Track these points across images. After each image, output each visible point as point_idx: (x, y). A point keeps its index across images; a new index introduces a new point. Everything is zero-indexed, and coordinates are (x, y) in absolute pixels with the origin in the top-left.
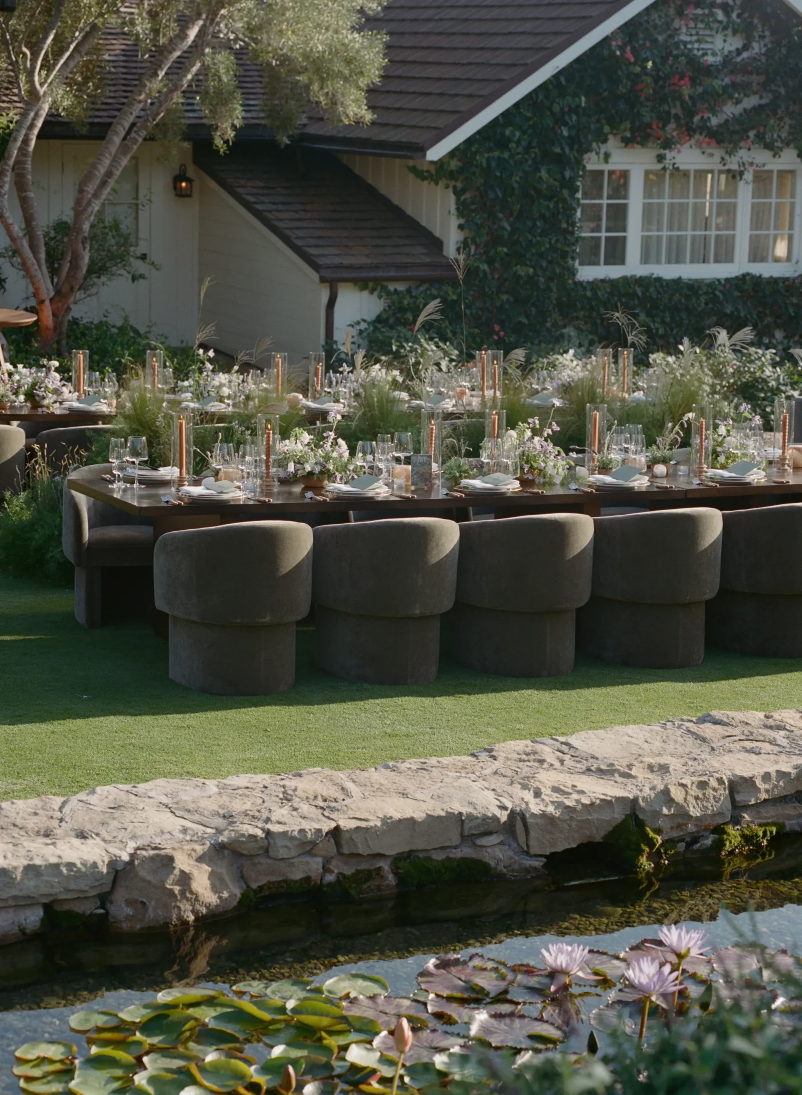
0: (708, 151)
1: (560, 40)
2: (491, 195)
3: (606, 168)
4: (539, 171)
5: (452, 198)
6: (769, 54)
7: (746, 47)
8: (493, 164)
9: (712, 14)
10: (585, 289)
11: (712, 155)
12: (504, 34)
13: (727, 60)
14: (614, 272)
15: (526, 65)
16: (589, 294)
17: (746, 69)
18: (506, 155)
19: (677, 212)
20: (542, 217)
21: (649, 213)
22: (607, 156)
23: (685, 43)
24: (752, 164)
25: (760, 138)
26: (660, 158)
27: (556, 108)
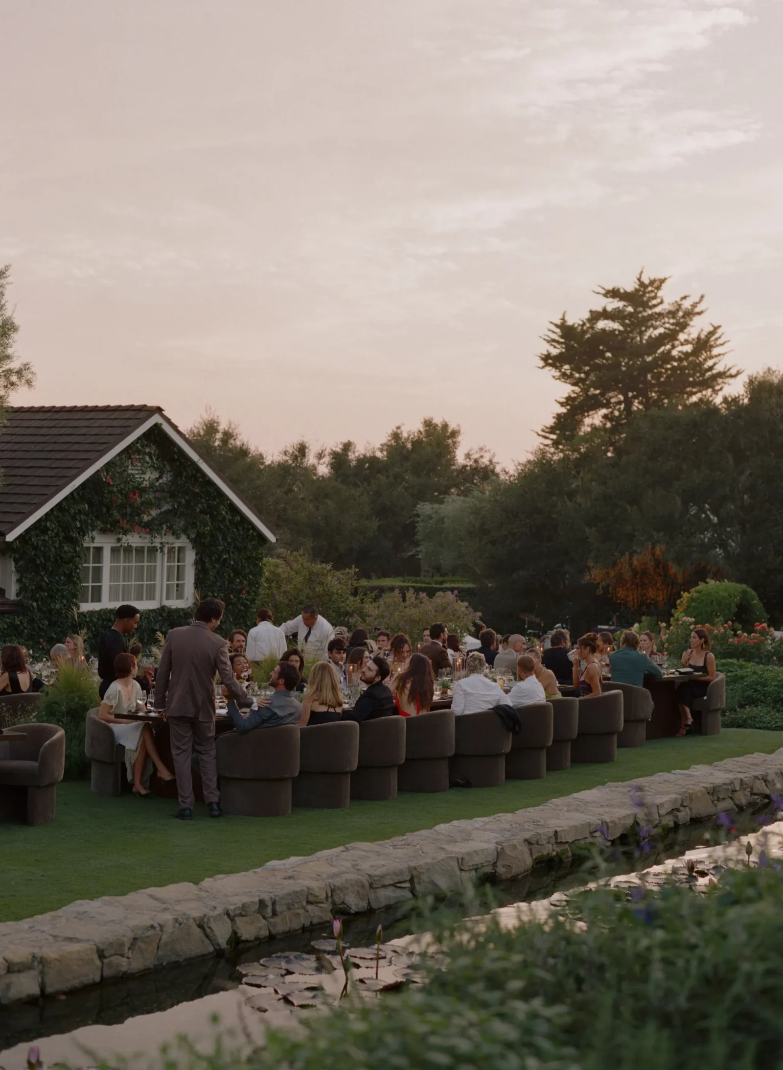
0: (143, 535)
1: (75, 471)
2: (38, 562)
3: (92, 545)
4: (63, 547)
5: (13, 564)
6: (173, 482)
7: (160, 477)
8: (40, 543)
9: (144, 459)
10: (85, 616)
11: (145, 538)
12: (26, 467)
13: (152, 485)
14: (96, 607)
15: (58, 486)
16: (88, 619)
17: (161, 490)
18: (47, 538)
19: (127, 570)
20: (65, 574)
21: (114, 572)
22: (93, 539)
23: (133, 475)
24: (168, 543)
25: (169, 528)
26: (119, 540)
27: (72, 511)
